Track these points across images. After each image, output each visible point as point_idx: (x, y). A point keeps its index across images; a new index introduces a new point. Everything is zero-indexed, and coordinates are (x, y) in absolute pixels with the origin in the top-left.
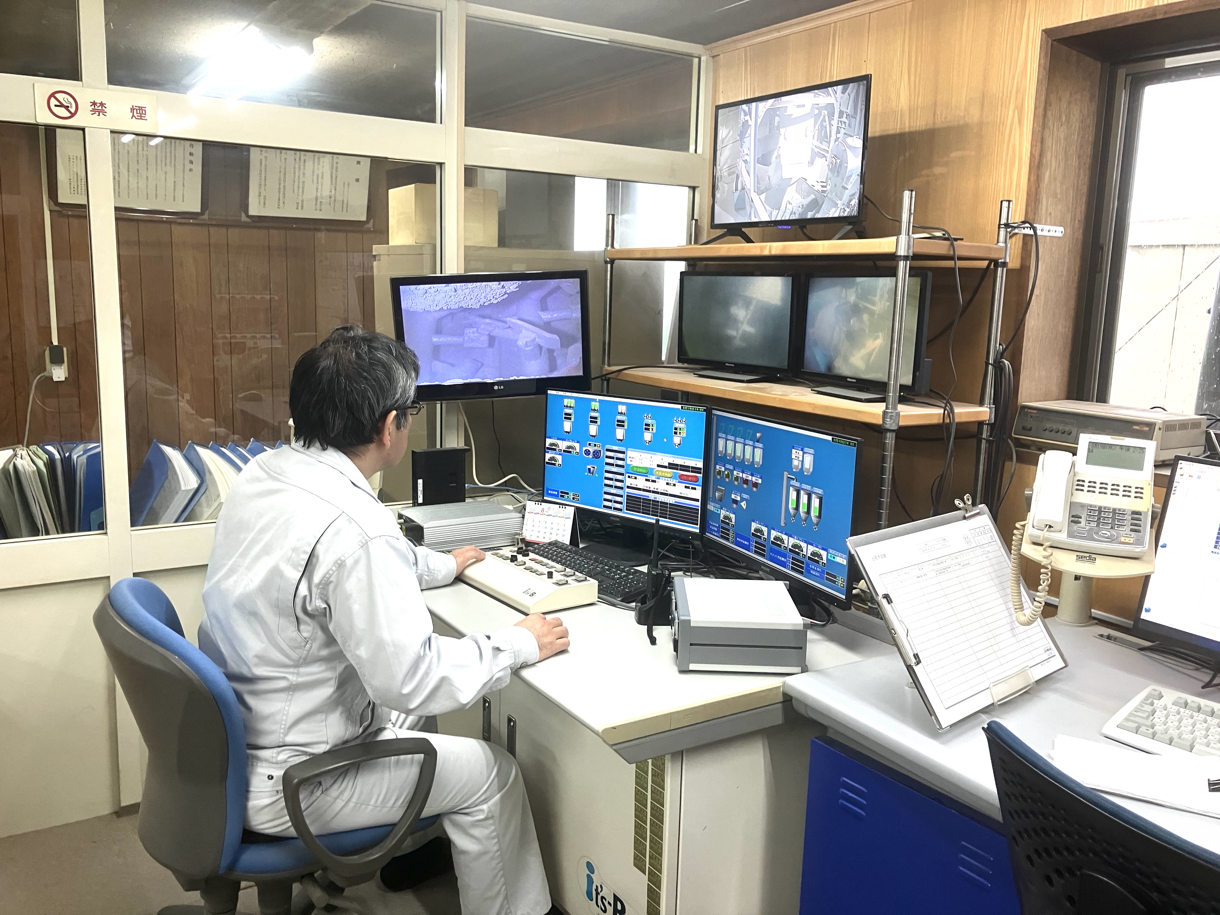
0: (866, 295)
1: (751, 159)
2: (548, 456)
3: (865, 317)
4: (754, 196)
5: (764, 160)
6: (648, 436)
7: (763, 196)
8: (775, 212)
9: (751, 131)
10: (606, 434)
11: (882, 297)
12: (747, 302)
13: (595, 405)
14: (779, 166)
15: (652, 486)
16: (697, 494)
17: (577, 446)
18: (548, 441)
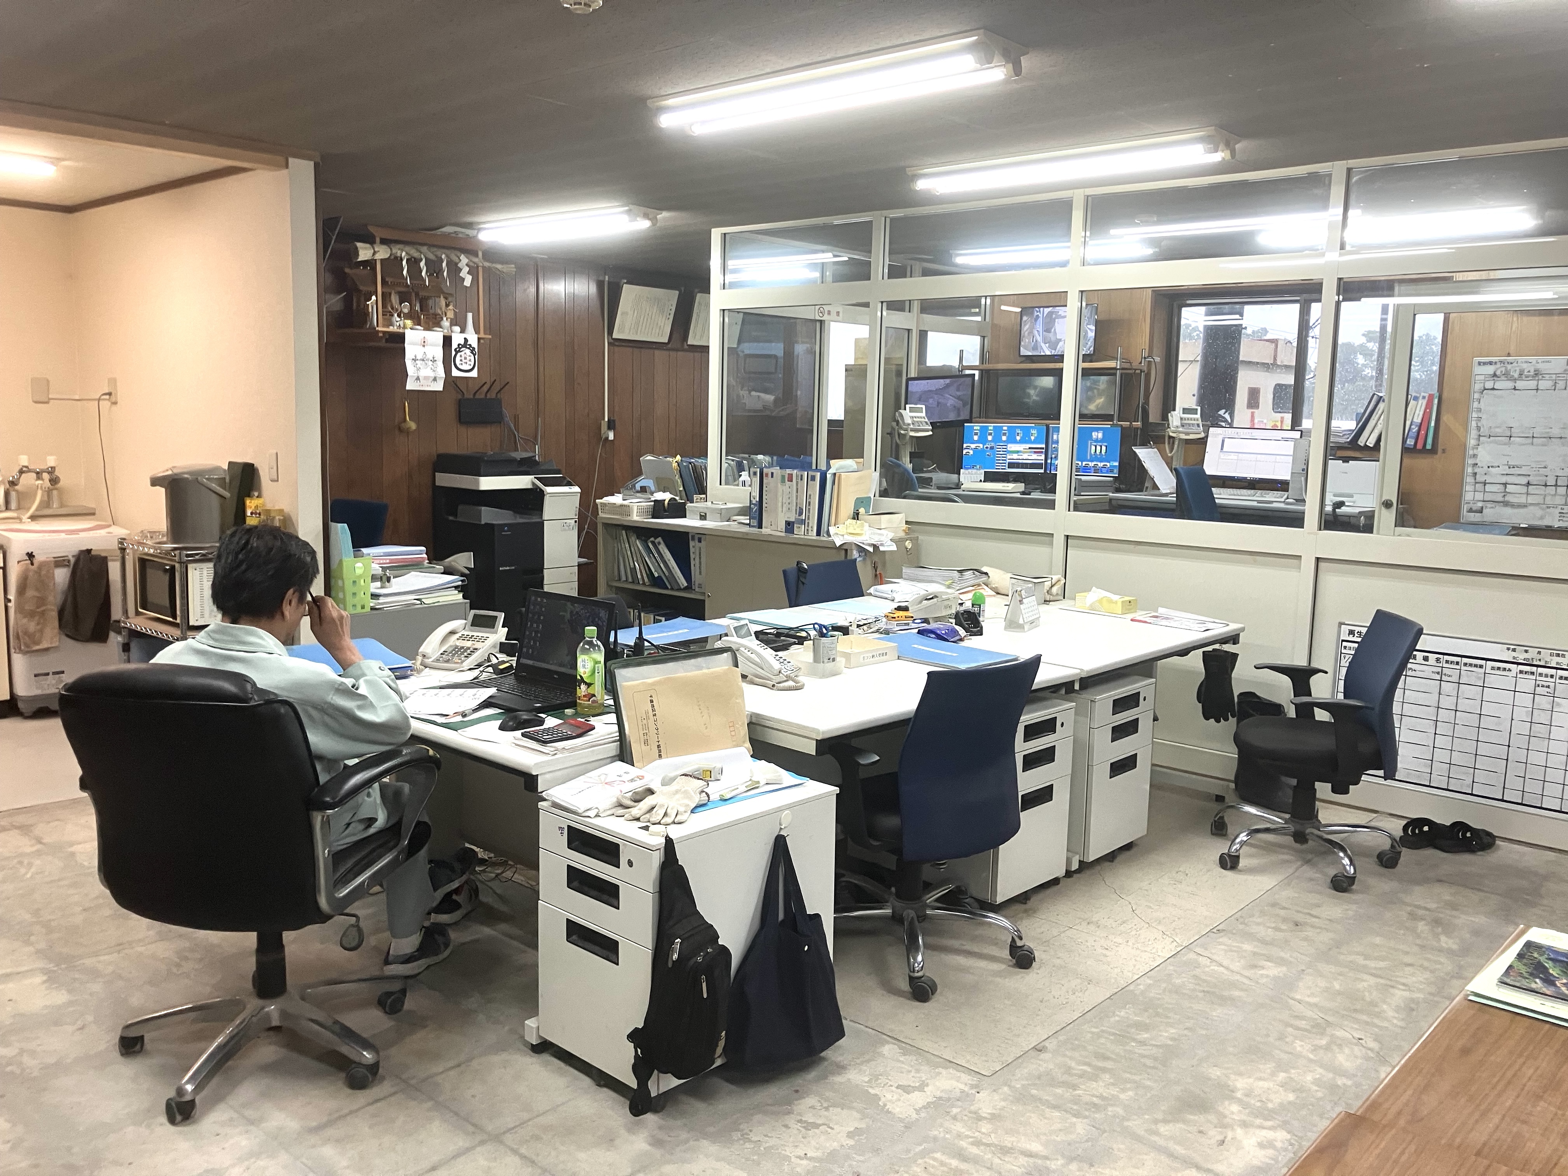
0: (1096, 382)
1: (1041, 330)
2: (964, 452)
3: (1095, 391)
4: (1043, 345)
5: (1048, 330)
6: (1018, 438)
7: (1047, 345)
8: (1053, 351)
9: (1041, 319)
10: (997, 439)
11: (1103, 383)
12: (1035, 387)
13: (991, 428)
14: (1055, 333)
15: (1021, 457)
16: (1043, 457)
17: (981, 446)
18: (965, 446)
